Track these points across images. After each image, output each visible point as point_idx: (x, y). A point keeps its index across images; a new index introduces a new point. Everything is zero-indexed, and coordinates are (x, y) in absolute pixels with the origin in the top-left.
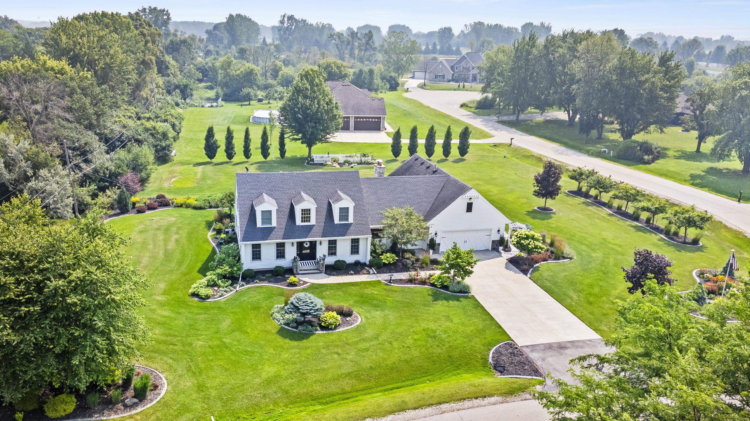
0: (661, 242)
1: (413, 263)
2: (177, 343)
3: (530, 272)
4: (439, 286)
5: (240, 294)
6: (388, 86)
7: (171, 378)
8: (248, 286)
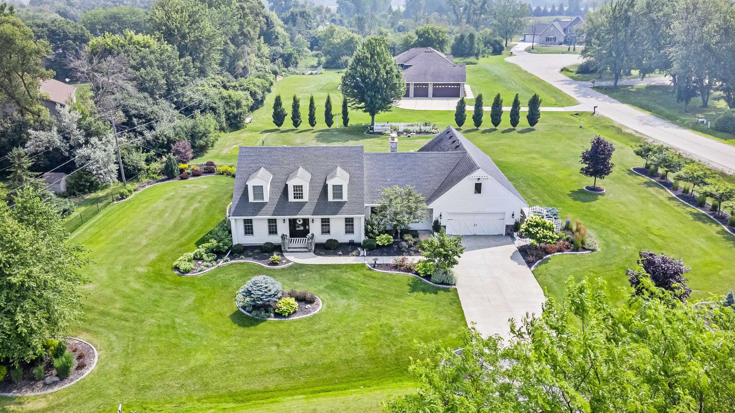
0: (720, 235)
1: (410, 246)
2: (130, 319)
3: (536, 264)
4: (422, 275)
5: (220, 269)
6: (491, 50)
7: (104, 357)
8: (233, 261)
